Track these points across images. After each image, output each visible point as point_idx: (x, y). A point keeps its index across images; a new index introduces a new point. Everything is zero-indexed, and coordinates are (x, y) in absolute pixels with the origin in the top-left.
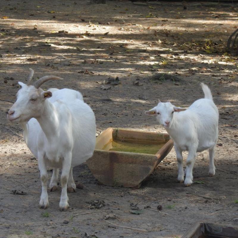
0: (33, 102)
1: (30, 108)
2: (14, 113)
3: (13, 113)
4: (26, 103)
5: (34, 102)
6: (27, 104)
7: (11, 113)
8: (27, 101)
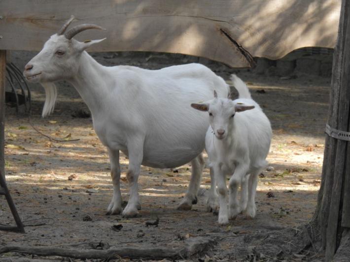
0: (60, 56)
1: (55, 64)
2: (32, 68)
3: (30, 68)
4: (50, 57)
5: (62, 56)
6: (52, 58)
7: (28, 67)
8: (52, 55)
